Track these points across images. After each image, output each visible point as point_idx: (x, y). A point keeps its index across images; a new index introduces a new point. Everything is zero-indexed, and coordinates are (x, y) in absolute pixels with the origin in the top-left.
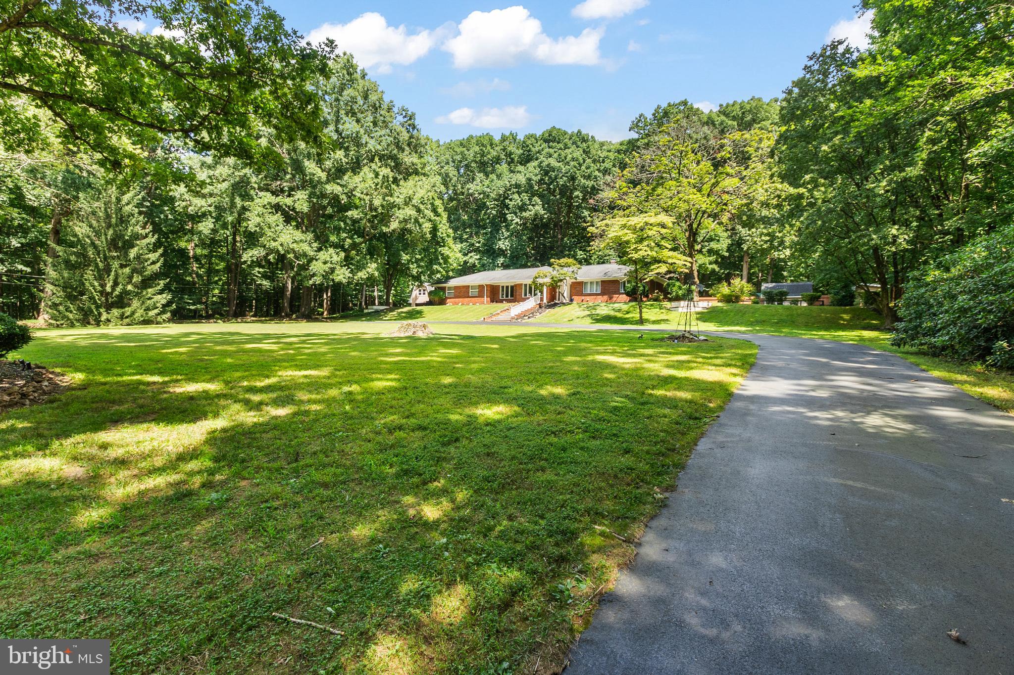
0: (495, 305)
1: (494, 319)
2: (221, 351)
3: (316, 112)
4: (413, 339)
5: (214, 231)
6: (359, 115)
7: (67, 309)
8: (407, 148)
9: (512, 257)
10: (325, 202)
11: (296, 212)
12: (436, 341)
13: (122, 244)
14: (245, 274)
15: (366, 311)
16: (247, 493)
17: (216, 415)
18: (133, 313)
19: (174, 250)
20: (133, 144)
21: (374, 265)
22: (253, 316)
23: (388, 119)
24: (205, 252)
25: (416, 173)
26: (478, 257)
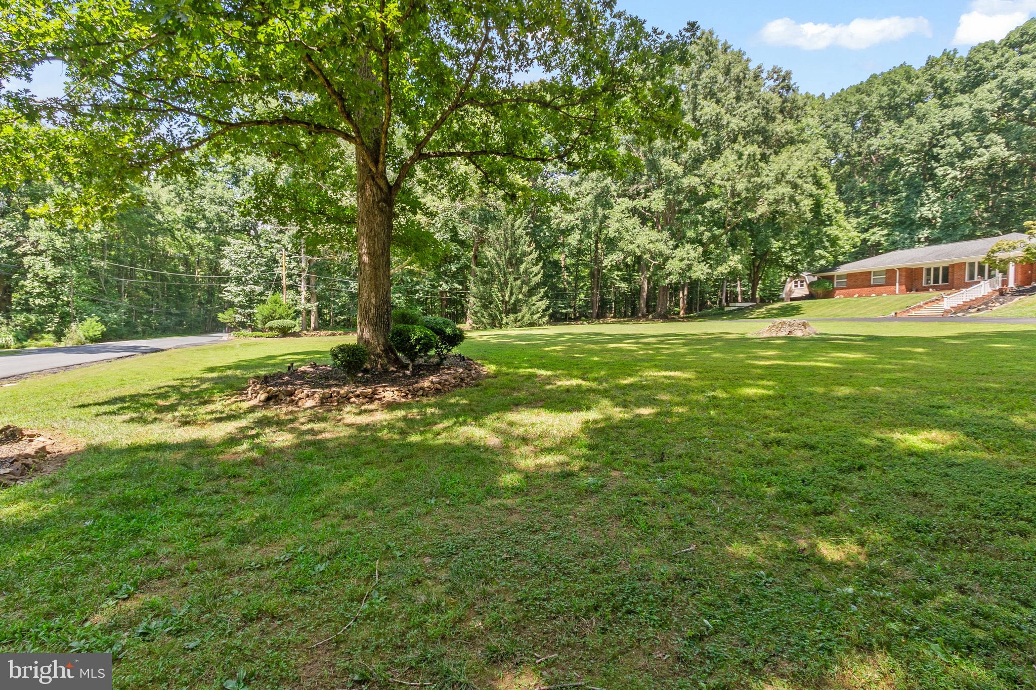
0: (914, 294)
1: (913, 313)
2: (589, 350)
3: (675, 106)
4: (791, 340)
5: (581, 241)
6: (720, 95)
7: (483, 316)
8: (779, 117)
9: (945, 227)
10: (681, 197)
11: (652, 213)
12: (825, 342)
13: (515, 261)
14: (605, 278)
15: (727, 309)
16: (618, 484)
17: (588, 408)
18: (523, 317)
19: (550, 262)
20: (522, 178)
21: (737, 258)
22: (614, 317)
23: (754, 89)
24: (573, 261)
25: (792, 141)
26: (885, 232)
